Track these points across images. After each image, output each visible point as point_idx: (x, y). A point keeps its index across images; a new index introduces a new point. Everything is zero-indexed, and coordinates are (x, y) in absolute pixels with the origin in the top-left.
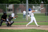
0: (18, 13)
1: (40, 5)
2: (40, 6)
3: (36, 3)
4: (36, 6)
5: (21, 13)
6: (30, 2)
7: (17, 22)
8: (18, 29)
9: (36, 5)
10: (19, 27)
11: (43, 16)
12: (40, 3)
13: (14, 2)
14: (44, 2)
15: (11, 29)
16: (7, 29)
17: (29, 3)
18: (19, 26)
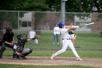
0: (42, 31)
1: (89, 15)
2: (90, 17)
3: (82, 10)
4: (82, 17)
5: (49, 31)
6: (68, 8)
7: (41, 50)
8: (43, 64)
9: (82, 15)
10: (46, 61)
11: (95, 39)
12: (91, 10)
13: (34, 8)
14: (98, 8)
15: (28, 65)
16: (20, 65)
17: (67, 10)
18: (44, 59)
